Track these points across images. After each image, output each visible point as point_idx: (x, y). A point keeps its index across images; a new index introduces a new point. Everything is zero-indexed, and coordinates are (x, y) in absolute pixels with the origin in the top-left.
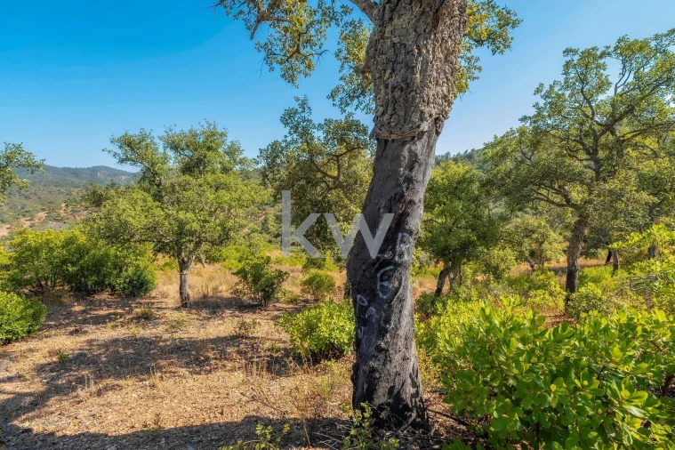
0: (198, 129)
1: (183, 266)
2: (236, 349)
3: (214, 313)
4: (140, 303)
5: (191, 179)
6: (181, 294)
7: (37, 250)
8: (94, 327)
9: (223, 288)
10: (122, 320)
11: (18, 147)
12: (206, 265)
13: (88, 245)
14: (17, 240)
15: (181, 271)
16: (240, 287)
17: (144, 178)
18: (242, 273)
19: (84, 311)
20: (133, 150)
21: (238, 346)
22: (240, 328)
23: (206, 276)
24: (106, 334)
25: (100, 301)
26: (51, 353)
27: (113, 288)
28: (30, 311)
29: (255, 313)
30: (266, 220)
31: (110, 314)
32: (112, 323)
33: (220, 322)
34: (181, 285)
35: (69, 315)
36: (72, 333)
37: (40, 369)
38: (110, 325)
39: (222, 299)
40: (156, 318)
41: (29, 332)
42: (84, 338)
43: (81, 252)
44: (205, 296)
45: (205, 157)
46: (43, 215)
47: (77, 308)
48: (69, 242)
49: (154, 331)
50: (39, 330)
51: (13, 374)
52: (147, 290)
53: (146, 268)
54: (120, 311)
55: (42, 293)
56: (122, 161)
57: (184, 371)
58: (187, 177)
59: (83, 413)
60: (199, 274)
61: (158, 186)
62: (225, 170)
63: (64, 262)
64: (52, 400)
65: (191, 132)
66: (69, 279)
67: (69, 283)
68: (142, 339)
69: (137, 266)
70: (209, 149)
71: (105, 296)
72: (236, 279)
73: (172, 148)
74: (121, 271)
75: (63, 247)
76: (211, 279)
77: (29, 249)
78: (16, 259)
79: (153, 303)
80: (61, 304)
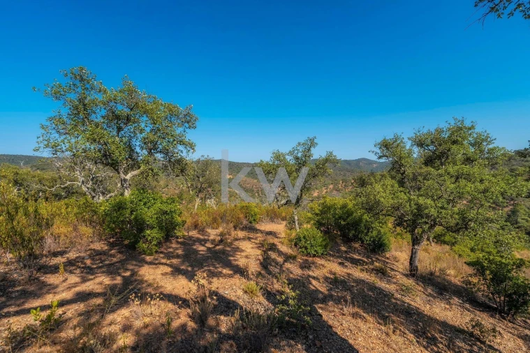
0: (444, 126)
1: (416, 241)
2: (469, 348)
3: (441, 294)
4: (378, 260)
5: (433, 170)
6: (411, 264)
7: (329, 208)
8: (350, 265)
9: (452, 272)
10: (366, 267)
11: (331, 153)
12: (433, 244)
13: (353, 209)
14: (322, 201)
15: (413, 245)
16: (475, 280)
17: (393, 169)
18: (478, 266)
19: (346, 252)
20: (387, 149)
21: (471, 346)
22: (473, 327)
23: (434, 254)
24: (357, 273)
25: (355, 248)
26: (331, 272)
27: (362, 242)
28: (324, 243)
29: (492, 316)
30: (514, 212)
31: (360, 260)
32: (361, 267)
33: (448, 306)
34: (412, 257)
35: (339, 251)
36: (340, 264)
37: (326, 279)
38: (359, 267)
39: (450, 283)
40: (389, 277)
41: (322, 254)
42: (345, 270)
43: (349, 213)
44: (432, 274)
45: (449, 150)
46: (331, 186)
47: (343, 249)
48: (344, 206)
49: (387, 286)
50: (326, 255)
51: (315, 275)
52: (383, 251)
53: (385, 234)
54: (366, 260)
55: (329, 233)
56: (380, 157)
57: (411, 336)
58: (430, 169)
59: (345, 325)
60: (426, 250)
61: (402, 174)
62: (468, 160)
63: (340, 218)
64: (331, 303)
65: (436, 130)
66: (341, 228)
67: (341, 231)
68: (380, 289)
69: (379, 231)
70: (455, 142)
71: (357, 245)
72: (470, 270)
73: (418, 145)
74: (368, 232)
75: (340, 208)
76: (438, 259)
77: (326, 206)
78: (321, 211)
79: (387, 263)
80: (336, 243)
